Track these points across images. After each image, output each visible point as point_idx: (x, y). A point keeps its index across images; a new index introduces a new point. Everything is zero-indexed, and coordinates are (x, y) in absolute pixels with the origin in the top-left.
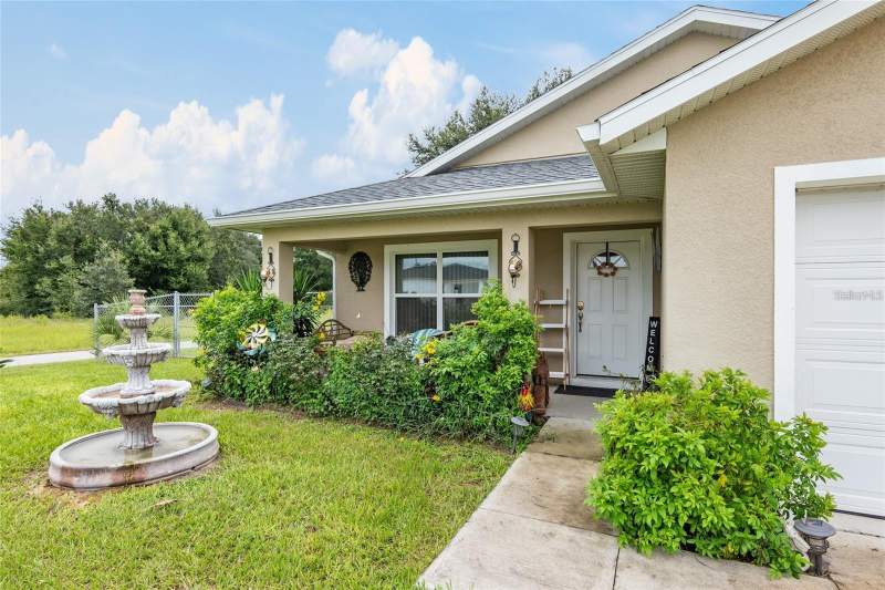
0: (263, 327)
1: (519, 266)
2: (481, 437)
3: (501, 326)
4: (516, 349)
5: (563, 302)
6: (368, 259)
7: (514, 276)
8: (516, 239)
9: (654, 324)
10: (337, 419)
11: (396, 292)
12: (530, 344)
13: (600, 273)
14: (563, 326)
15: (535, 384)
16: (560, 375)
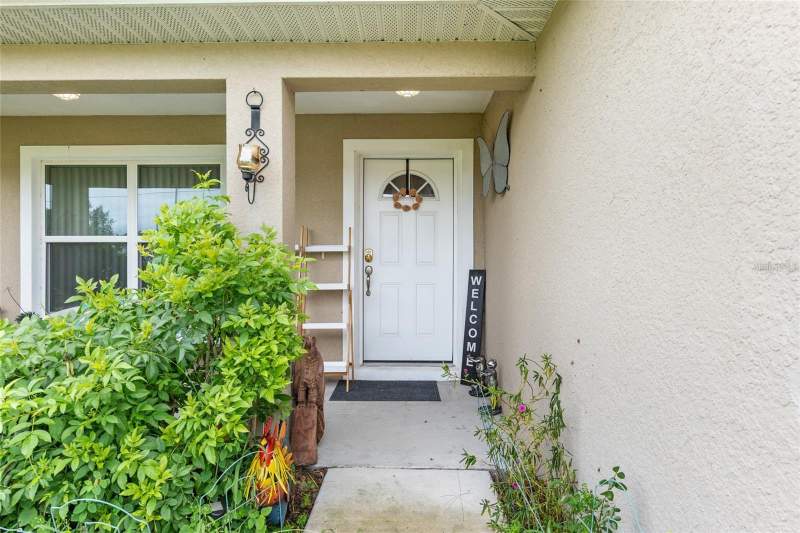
1: (261, 158)
4: (243, 341)
5: (343, 248)
7: (250, 177)
8: (256, 101)
9: (477, 280)
11: (49, 232)
12: (279, 326)
13: (397, 206)
14: (343, 286)
15: (296, 402)
16: (339, 366)
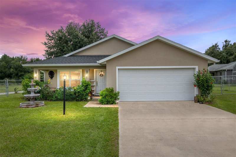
0: (38, 86)
2: (83, 100)
3: (86, 84)
5: (94, 81)
6: (53, 72)
10: (58, 101)
13: (100, 76)
14: (94, 85)
16: (94, 93)
